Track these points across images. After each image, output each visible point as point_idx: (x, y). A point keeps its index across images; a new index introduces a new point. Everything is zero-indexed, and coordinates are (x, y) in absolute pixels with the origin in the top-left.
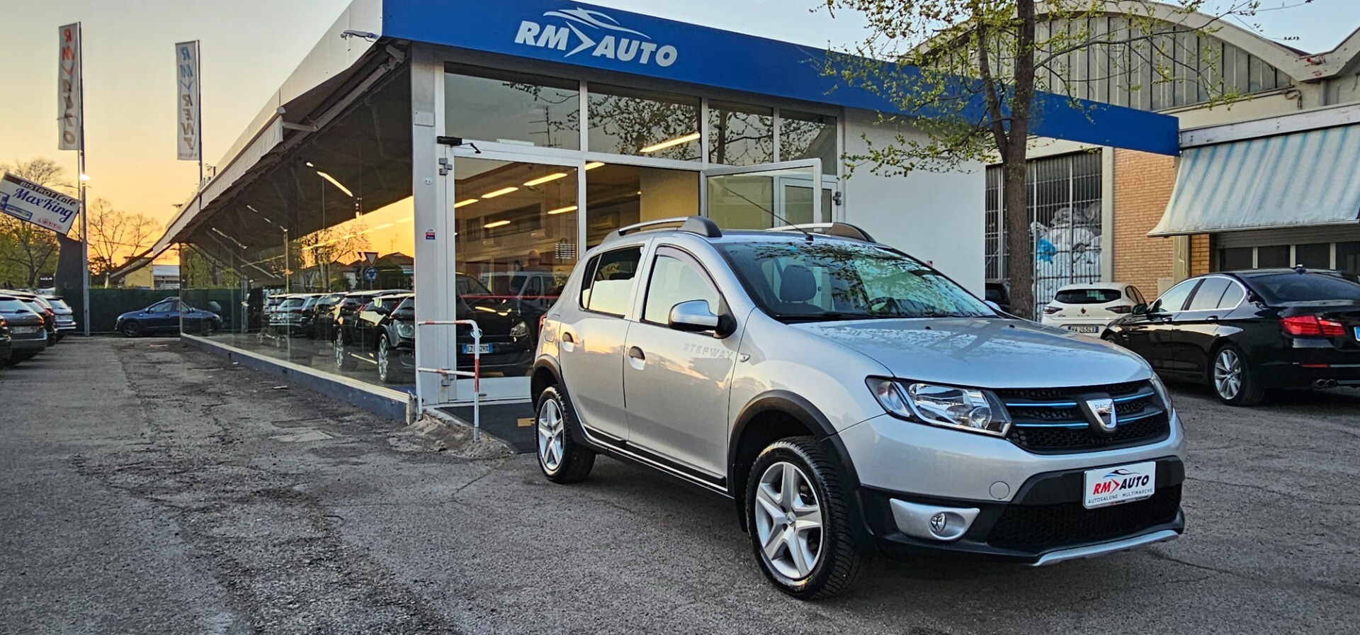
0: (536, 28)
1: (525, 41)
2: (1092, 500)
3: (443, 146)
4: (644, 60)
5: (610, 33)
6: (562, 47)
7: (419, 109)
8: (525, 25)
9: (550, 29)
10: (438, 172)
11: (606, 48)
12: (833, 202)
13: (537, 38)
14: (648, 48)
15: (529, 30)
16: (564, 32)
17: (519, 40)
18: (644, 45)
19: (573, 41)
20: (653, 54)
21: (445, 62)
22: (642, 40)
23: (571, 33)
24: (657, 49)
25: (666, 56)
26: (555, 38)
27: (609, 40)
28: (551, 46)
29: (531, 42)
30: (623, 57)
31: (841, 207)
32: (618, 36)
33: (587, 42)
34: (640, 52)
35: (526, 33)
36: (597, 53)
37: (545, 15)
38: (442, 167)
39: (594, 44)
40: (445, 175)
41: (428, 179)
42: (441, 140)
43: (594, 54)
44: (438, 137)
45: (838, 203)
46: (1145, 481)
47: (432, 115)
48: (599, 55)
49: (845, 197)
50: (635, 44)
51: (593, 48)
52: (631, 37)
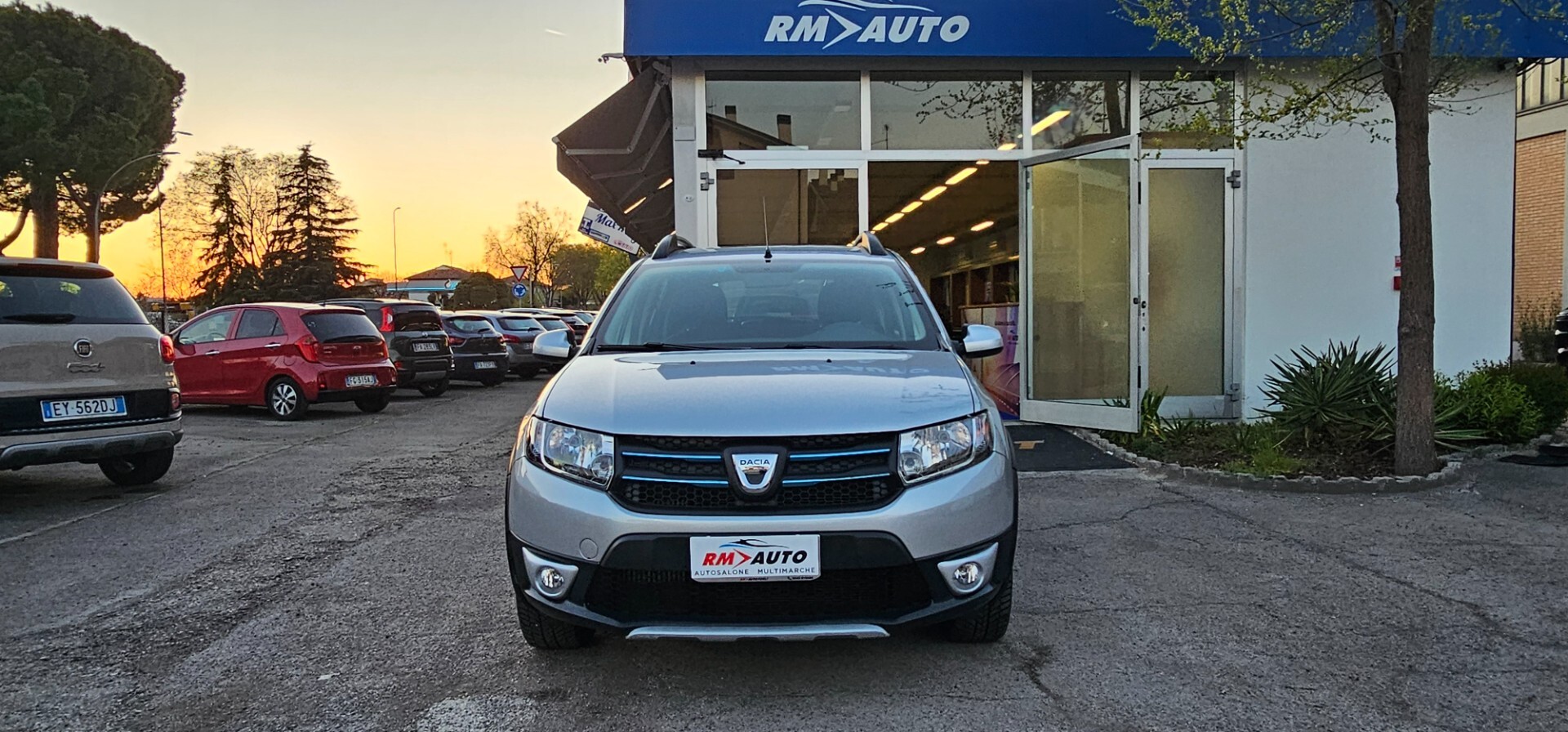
0: (789, 21)
1: (776, 38)
2: (700, 571)
3: (704, 159)
4: (924, 38)
5: (880, 12)
6: (820, 38)
7: (681, 124)
8: (777, 20)
9: (806, 20)
10: (699, 187)
11: (875, 31)
12: (1228, 186)
13: (789, 33)
14: (929, 23)
15: (782, 25)
16: (823, 21)
17: (769, 38)
18: (925, 21)
19: (834, 29)
20: (936, 30)
21: (706, 71)
22: (920, 14)
23: (832, 19)
24: (942, 23)
25: (955, 29)
26: (813, 30)
27: (879, 21)
28: (807, 39)
29: (783, 38)
30: (896, 37)
31: (1240, 191)
32: (890, 16)
33: (851, 28)
34: (918, 29)
35: (778, 29)
36: (863, 39)
37: (800, 5)
38: (704, 182)
39: (860, 28)
40: (707, 190)
41: (688, 196)
42: (702, 154)
43: (859, 41)
44: (699, 151)
45: (1235, 186)
46: (800, 557)
47: (692, 128)
48: (866, 40)
49: (1246, 177)
50: (913, 21)
51: (859, 34)
52: (907, 14)
